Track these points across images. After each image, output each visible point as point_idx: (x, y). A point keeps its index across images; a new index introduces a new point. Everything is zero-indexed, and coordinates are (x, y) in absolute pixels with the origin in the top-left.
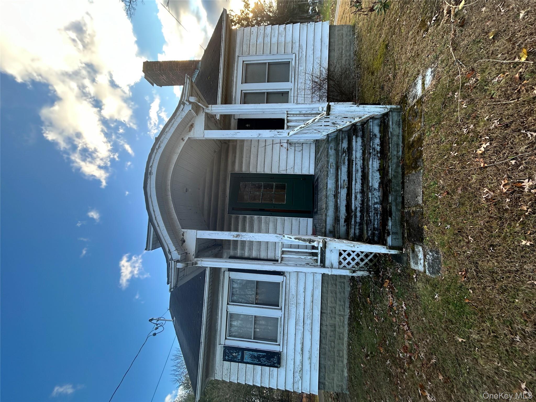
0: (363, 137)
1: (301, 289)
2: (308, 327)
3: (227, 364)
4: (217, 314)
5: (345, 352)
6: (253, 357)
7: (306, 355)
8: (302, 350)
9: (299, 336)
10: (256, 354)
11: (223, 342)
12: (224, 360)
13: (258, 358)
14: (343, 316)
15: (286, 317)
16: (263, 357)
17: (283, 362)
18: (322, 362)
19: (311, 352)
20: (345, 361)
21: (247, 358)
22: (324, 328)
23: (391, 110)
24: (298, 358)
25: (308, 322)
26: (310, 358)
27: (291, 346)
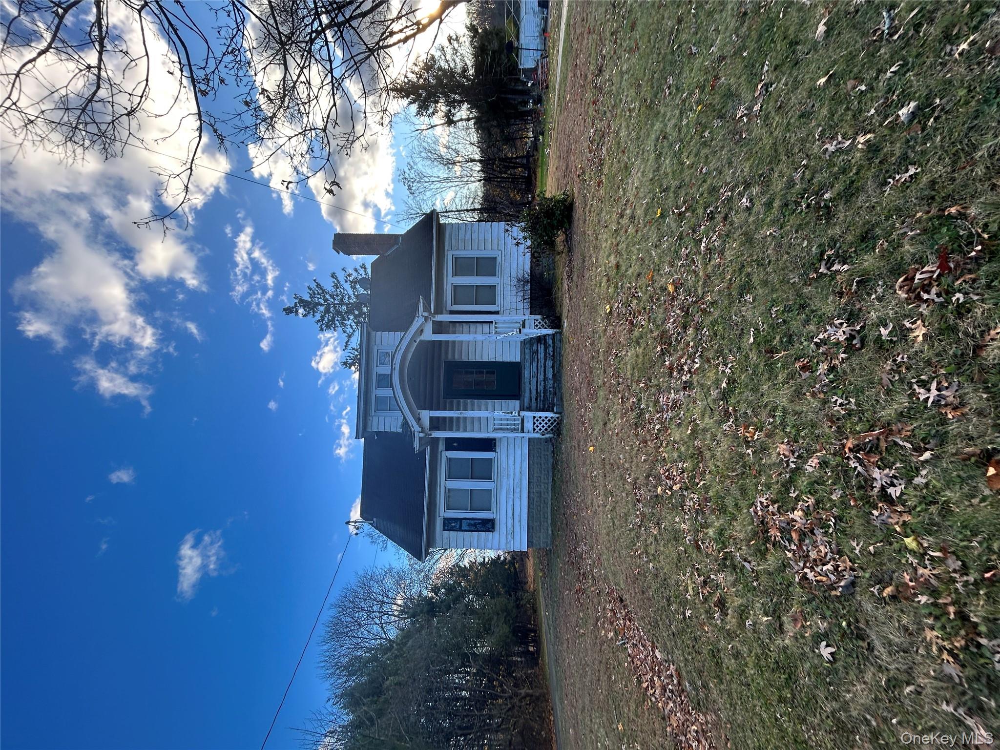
0: (545, 344)
1: (511, 462)
2: (517, 495)
3: (446, 533)
4: (436, 490)
5: (549, 514)
6: (470, 525)
7: (517, 518)
8: (513, 515)
9: (511, 503)
10: (472, 522)
11: (442, 514)
12: (444, 530)
13: (475, 525)
14: (547, 484)
15: (498, 488)
16: (479, 524)
17: (497, 527)
18: (531, 524)
19: (520, 516)
20: (550, 521)
21: (464, 527)
22: (532, 495)
23: (556, 333)
24: (510, 522)
25: (518, 490)
26: (520, 521)
27: (503, 512)
